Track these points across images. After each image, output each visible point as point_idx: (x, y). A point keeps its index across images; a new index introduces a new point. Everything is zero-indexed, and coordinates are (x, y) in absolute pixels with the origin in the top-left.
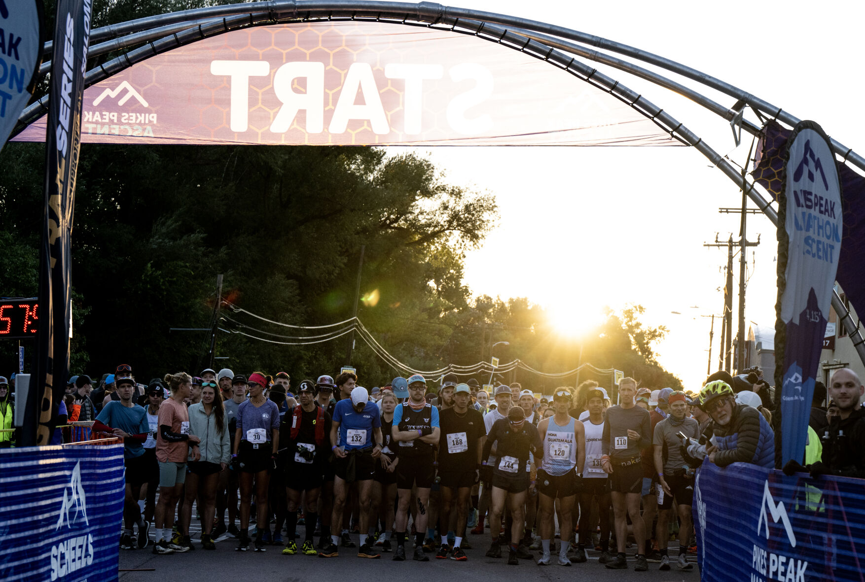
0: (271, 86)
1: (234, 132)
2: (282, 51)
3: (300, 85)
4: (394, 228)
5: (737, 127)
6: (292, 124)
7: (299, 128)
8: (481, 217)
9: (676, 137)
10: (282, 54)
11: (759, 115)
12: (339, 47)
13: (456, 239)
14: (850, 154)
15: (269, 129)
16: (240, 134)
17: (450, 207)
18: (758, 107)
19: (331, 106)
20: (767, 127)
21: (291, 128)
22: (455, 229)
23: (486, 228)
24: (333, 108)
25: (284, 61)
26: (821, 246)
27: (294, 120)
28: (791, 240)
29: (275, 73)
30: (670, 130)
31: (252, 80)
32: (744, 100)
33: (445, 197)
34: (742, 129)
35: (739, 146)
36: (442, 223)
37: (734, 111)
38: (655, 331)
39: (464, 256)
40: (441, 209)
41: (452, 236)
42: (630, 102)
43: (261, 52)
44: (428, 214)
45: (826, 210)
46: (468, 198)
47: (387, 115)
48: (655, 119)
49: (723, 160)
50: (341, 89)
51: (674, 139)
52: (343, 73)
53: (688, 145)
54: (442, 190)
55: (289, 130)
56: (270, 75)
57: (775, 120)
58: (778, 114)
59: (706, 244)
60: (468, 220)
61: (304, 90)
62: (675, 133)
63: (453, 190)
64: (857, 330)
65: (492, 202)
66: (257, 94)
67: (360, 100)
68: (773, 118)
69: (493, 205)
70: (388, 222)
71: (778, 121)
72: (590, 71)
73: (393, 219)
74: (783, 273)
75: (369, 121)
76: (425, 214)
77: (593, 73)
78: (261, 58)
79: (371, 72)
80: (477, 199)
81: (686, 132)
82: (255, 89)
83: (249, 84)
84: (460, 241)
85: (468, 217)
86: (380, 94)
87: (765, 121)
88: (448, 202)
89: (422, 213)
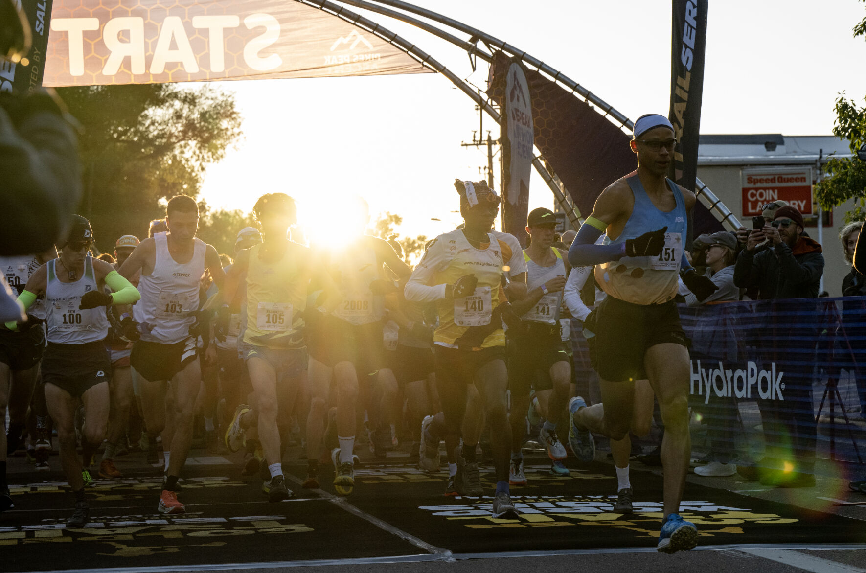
0: (100, 38)
1: (74, 77)
2: (109, 9)
3: (124, 36)
4: (123, 141)
5: (473, 56)
6: (120, 68)
7: (126, 71)
8: (219, 125)
9: (426, 66)
10: (108, 12)
11: (489, 47)
12: (155, 4)
13: (193, 150)
14: (559, 75)
15: (101, 73)
16: (79, 78)
17: (184, 115)
18: (489, 41)
19: (150, 52)
20: (495, 56)
21: (119, 72)
22: (190, 139)
23: (225, 137)
24: (152, 53)
25: (111, 17)
26: (525, 149)
27: (121, 65)
28: (512, 144)
29: (103, 28)
30: (421, 60)
31: (86, 34)
32: (477, 35)
33: (177, 104)
34: (477, 57)
35: (475, 72)
36: (176, 134)
37: (470, 43)
38: (414, 242)
39: (203, 169)
40: (174, 118)
41: (188, 148)
42: (389, 40)
43: (91, 11)
44: (160, 124)
45: (526, 123)
46: (205, 105)
47: (196, 58)
48: (410, 53)
49: (463, 83)
50: (158, 39)
51: (424, 68)
52: (159, 25)
53: (436, 72)
54: (174, 97)
55: (118, 73)
56: (99, 30)
57: (501, 51)
58: (504, 46)
59: (464, 143)
60: (205, 128)
61: (128, 41)
62: (425, 63)
63: (186, 97)
64: (572, 210)
65: (229, 108)
66: (90, 44)
67: (173, 46)
68: (500, 49)
69: (231, 111)
70: (115, 135)
71: (503, 51)
72: (356, 17)
73: (121, 131)
74: (508, 169)
75: (182, 63)
76: (156, 124)
77: (358, 19)
78: (92, 15)
79: (182, 24)
80: (213, 106)
81: (434, 62)
82: (88, 40)
83: (83, 37)
84: (197, 152)
85: (204, 126)
86: (190, 41)
87: (494, 51)
88: (181, 110)
89: (153, 123)
